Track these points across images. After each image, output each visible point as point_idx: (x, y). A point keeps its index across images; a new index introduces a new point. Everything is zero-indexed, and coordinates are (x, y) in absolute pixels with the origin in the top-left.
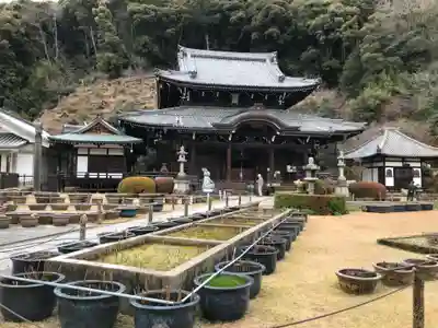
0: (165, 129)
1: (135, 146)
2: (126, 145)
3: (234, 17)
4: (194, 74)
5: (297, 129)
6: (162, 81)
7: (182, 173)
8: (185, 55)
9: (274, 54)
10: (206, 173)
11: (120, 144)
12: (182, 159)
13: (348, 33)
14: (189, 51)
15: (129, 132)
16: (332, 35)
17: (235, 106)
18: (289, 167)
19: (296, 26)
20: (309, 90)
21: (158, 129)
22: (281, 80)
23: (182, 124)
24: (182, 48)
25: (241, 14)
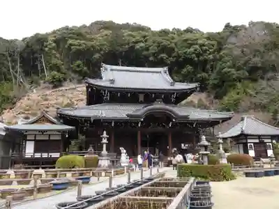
0: (92, 120)
1: (70, 132)
2: (63, 132)
3: (138, 46)
4: (112, 81)
5: (186, 117)
6: (90, 86)
7: (104, 152)
8: (106, 69)
9: (166, 69)
10: (123, 151)
11: (59, 131)
12: (105, 141)
13: (211, 57)
14: (109, 67)
15: (66, 123)
16: (201, 58)
17: (141, 103)
18: (183, 145)
19: (177, 52)
20: (192, 91)
21: (87, 119)
22: (172, 84)
23: (104, 115)
24: (104, 65)
25: (142, 45)
